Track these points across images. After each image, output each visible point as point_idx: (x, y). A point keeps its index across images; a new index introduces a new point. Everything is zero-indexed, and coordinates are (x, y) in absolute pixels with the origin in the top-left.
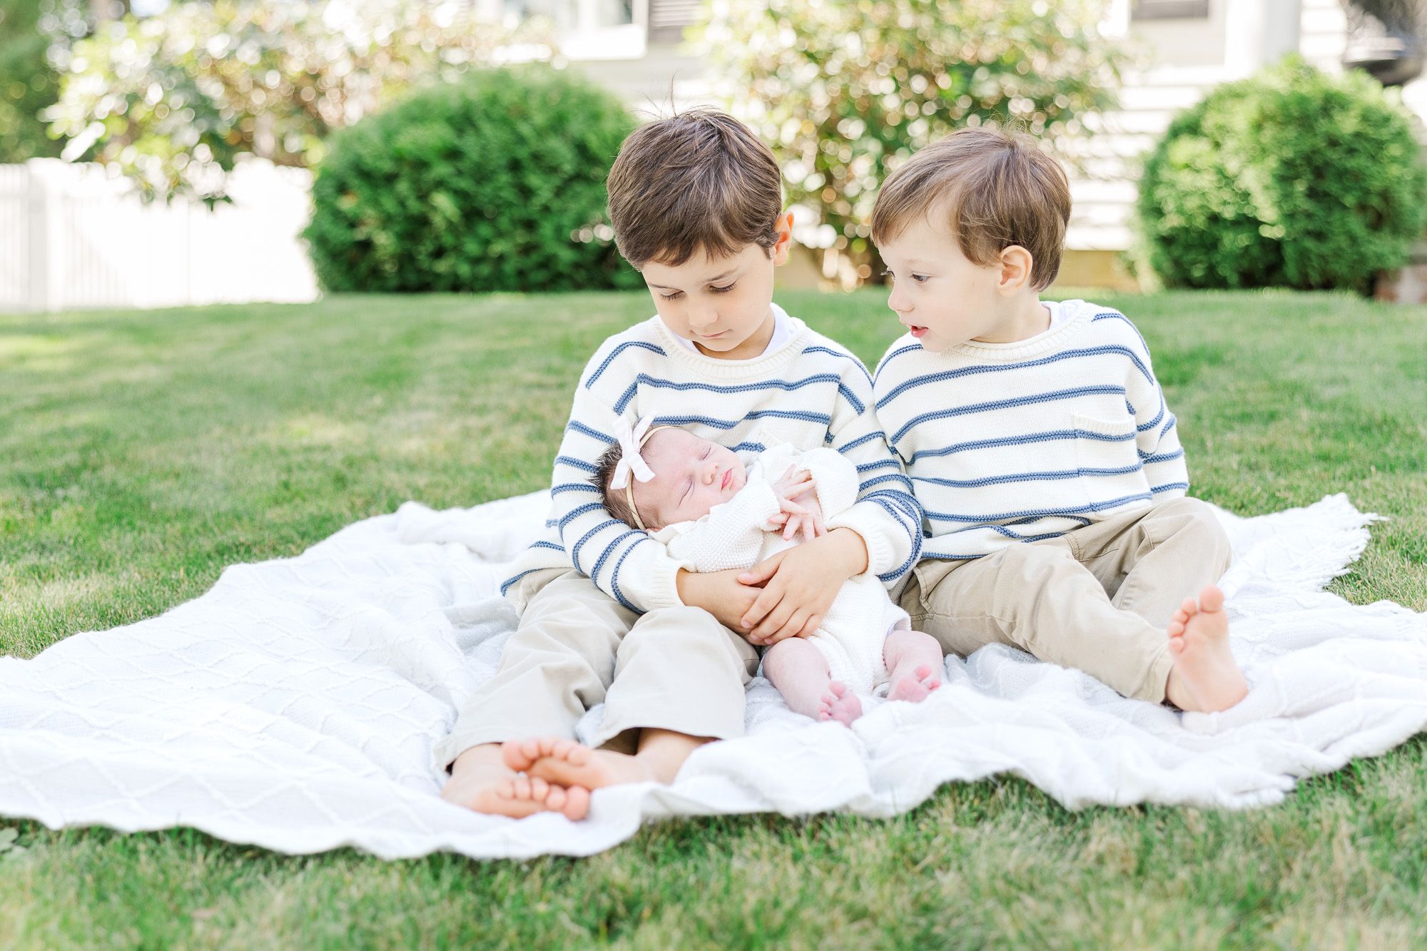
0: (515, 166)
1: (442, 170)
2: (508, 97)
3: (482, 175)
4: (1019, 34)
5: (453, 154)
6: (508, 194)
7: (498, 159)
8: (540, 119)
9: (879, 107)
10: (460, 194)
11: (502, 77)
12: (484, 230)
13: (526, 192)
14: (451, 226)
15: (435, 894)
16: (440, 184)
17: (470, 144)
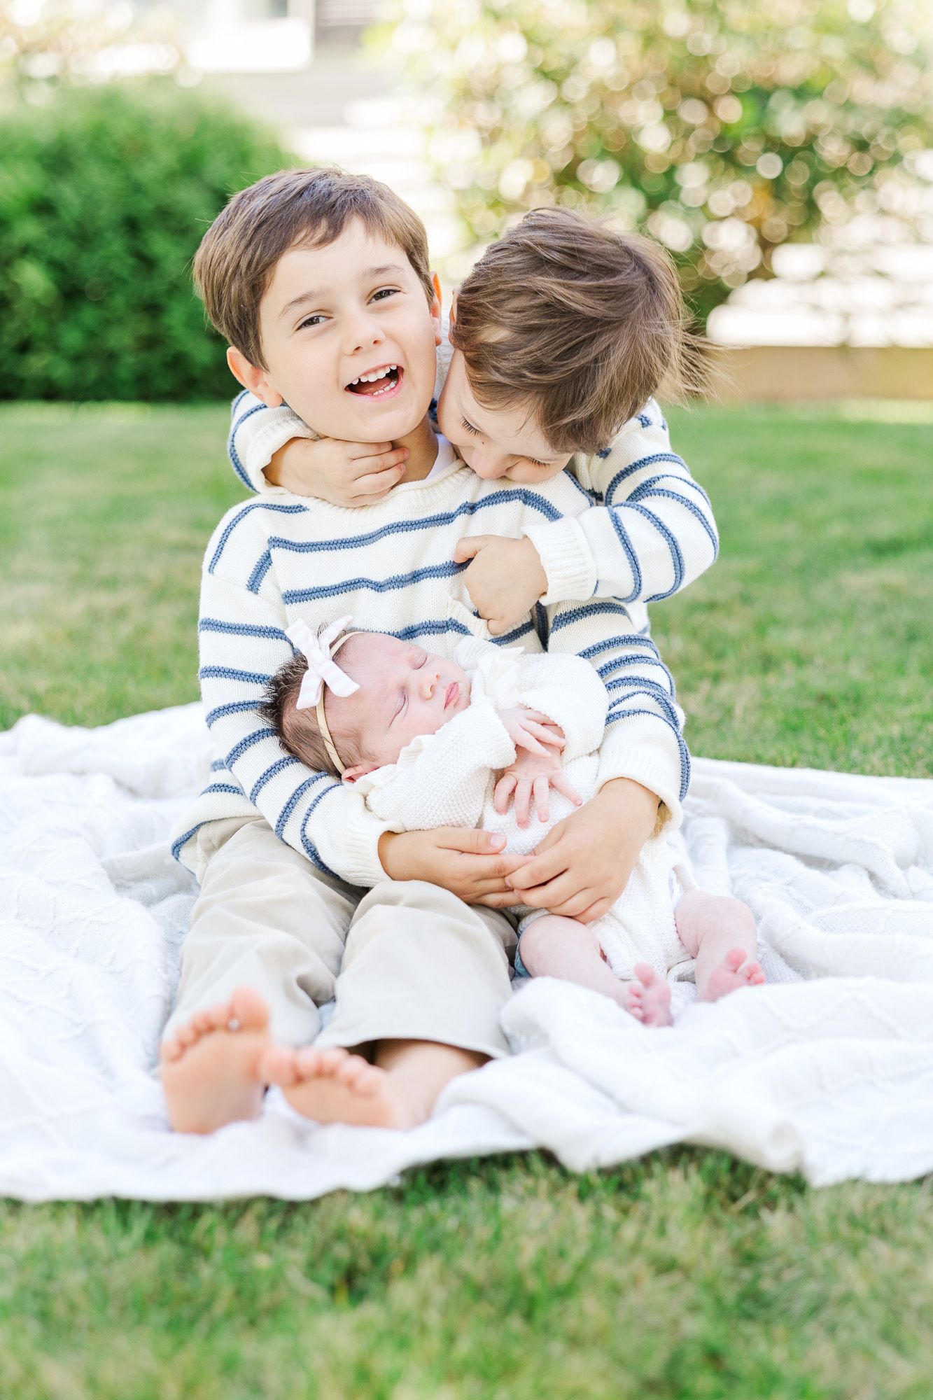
0: (132, 225)
1: (29, 230)
2: (121, 128)
3: (84, 237)
4: (835, 49)
5: (43, 208)
6: (123, 265)
7: (107, 214)
8: (166, 158)
9: (636, 146)
10: (56, 267)
11: (110, 99)
12: (89, 315)
13: (147, 263)
14: (43, 311)
15: (125, 1244)
16: (26, 251)
17: (68, 194)
